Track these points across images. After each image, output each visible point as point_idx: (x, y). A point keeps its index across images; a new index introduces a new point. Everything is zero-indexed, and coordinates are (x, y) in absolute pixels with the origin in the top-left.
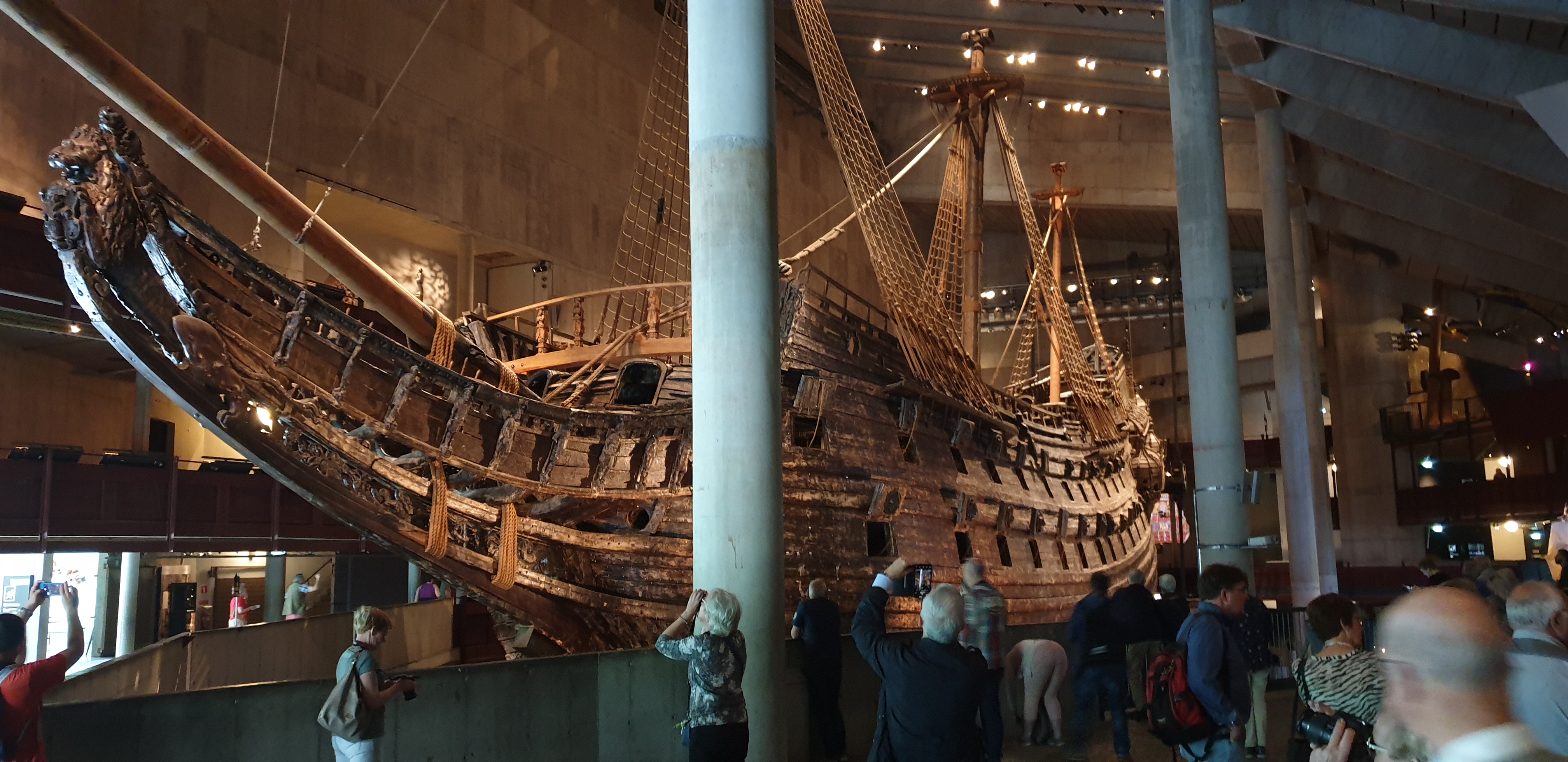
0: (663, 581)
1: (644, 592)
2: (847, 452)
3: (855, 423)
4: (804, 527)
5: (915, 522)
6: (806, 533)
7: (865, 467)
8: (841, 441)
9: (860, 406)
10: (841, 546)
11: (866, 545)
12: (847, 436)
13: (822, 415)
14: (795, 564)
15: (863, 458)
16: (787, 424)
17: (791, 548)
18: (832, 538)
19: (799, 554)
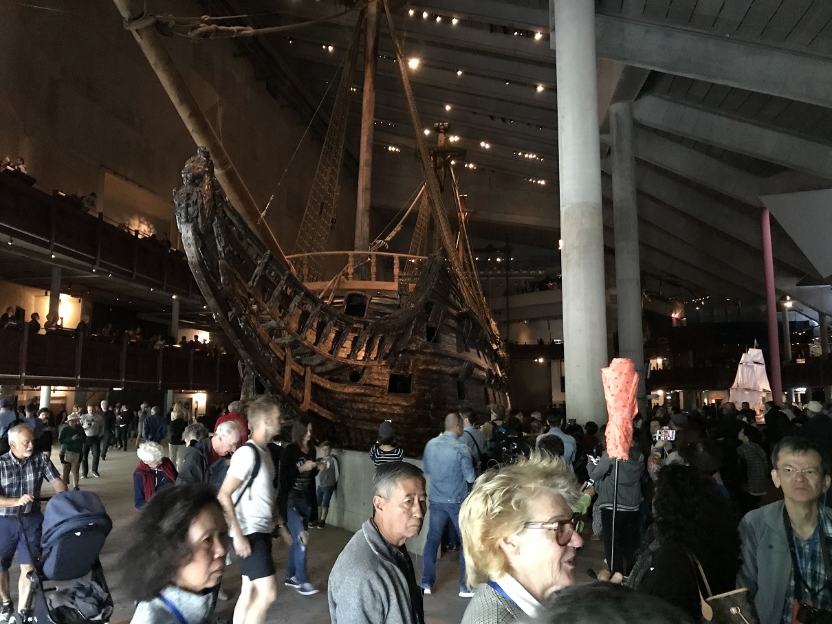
0: (364, 409)
1: (353, 416)
2: (447, 346)
3: (450, 330)
4: (433, 383)
5: (473, 382)
6: (434, 387)
7: (455, 353)
8: (445, 340)
9: (451, 322)
10: (448, 394)
11: (458, 394)
12: (447, 337)
13: (440, 326)
14: (429, 402)
15: (454, 349)
16: (425, 330)
17: (427, 394)
18: (445, 390)
19: (430, 397)
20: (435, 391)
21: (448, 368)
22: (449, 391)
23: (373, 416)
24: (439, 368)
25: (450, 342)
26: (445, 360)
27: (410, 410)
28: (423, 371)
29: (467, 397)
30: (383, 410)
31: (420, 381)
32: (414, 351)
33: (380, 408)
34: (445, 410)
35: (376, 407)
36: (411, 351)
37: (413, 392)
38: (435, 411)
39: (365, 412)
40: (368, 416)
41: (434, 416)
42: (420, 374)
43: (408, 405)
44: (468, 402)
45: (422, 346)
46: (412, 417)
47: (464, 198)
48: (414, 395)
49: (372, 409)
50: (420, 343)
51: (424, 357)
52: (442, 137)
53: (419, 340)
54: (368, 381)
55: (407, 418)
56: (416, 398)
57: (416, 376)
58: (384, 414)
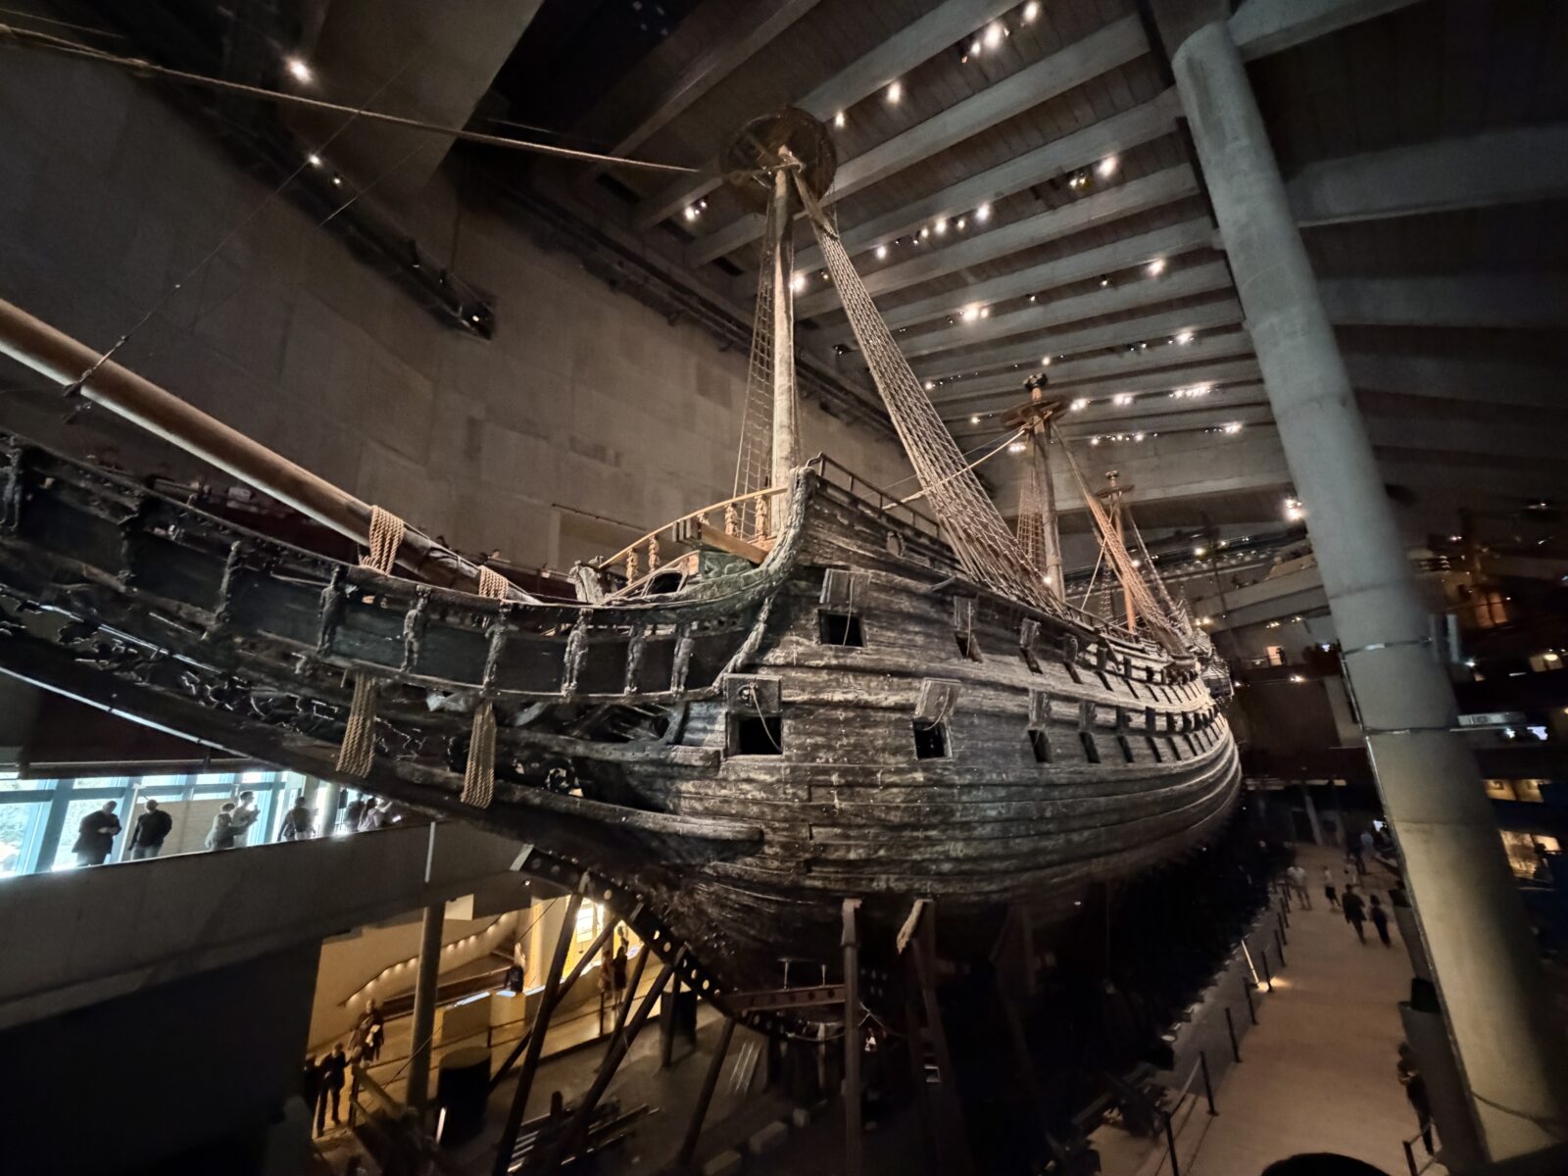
2: (889, 649)
3: (899, 620)
4: (835, 730)
5: (976, 721)
6: (839, 737)
7: (911, 665)
8: (882, 639)
9: (905, 604)
10: (883, 750)
11: (915, 748)
12: (889, 634)
13: (855, 611)
14: (827, 771)
15: (911, 656)
16: (814, 622)
17: (821, 754)
18: (872, 742)
19: (831, 760)
20: (842, 746)
21: (882, 696)
22: (885, 744)
23: (707, 805)
24: (850, 697)
25: (901, 642)
26: (874, 679)
27: (781, 791)
28: (807, 707)
29: (950, 754)
30: (724, 792)
31: (801, 727)
32: (783, 666)
33: (717, 789)
34: (874, 786)
35: (709, 787)
36: (776, 667)
37: (785, 753)
38: (847, 791)
39: (691, 798)
40: (698, 806)
41: (845, 800)
42: (799, 712)
43: (774, 779)
44: (950, 763)
45: (802, 654)
46: (787, 806)
47: (1116, 476)
48: (788, 759)
49: (702, 791)
50: (801, 649)
51: (809, 677)
52: (1037, 393)
53: (798, 643)
54: (688, 736)
55: (776, 808)
56: (792, 764)
57: (789, 718)
58: (726, 800)
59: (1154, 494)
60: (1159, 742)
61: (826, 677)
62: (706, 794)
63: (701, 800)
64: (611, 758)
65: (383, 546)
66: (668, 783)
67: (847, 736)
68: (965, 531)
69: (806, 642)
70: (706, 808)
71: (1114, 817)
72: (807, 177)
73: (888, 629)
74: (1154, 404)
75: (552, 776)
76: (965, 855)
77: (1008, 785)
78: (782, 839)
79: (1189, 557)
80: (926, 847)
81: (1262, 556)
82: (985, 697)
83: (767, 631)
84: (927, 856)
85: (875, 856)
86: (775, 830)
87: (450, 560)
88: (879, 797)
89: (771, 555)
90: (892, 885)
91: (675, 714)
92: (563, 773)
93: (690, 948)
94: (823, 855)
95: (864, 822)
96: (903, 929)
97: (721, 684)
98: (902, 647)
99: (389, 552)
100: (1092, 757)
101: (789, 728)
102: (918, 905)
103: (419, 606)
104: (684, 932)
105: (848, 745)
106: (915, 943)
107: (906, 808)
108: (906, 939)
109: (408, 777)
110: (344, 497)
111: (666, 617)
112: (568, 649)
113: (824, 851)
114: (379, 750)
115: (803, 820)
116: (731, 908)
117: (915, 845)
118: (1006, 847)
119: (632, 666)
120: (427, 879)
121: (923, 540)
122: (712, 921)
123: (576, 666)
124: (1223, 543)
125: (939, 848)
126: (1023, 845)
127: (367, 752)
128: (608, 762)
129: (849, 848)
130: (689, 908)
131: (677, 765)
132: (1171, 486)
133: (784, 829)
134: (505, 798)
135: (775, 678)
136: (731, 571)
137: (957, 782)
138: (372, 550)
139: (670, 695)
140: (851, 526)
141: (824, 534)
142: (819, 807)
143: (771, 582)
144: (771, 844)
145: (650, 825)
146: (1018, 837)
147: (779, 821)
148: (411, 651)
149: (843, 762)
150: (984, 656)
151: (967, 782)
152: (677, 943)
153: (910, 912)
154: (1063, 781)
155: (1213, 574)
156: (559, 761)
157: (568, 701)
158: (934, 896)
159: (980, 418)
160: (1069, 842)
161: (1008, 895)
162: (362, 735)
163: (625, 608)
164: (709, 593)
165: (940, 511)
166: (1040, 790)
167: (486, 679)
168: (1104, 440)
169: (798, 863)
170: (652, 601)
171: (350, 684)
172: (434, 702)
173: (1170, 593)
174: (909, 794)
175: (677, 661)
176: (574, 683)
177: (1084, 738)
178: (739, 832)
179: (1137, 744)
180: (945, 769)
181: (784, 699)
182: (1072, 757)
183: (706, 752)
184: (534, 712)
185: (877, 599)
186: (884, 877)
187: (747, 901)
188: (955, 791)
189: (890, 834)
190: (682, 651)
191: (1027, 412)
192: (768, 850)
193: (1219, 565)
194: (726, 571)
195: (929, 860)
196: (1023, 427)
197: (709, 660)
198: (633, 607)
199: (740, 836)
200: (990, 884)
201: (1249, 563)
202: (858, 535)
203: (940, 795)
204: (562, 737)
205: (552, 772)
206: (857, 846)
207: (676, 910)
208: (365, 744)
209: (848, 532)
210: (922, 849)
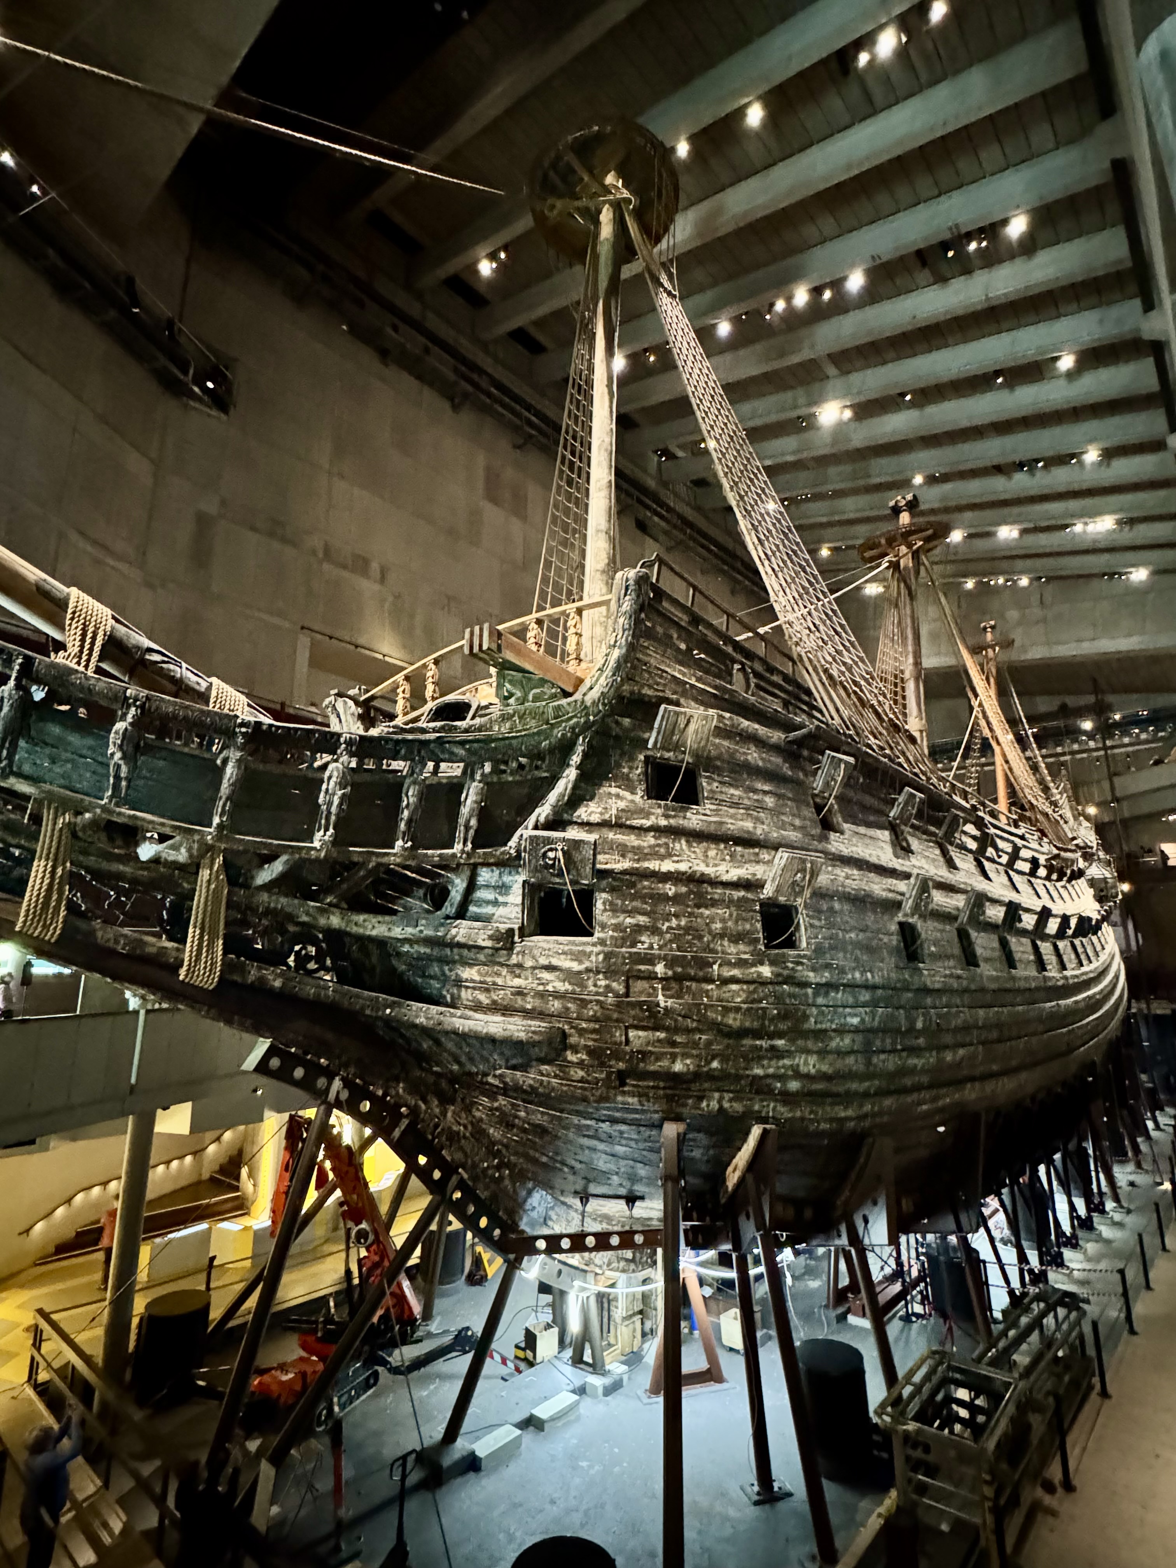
2: (732, 811)
3: (745, 776)
4: (660, 908)
5: (837, 906)
6: (667, 917)
7: (759, 832)
8: (723, 797)
9: (753, 755)
10: (722, 936)
11: (761, 935)
12: (732, 791)
13: (690, 761)
14: (650, 960)
15: (758, 820)
16: (639, 770)
17: (643, 939)
18: (707, 924)
19: (656, 946)
20: (670, 928)
21: (722, 868)
22: (724, 928)
23: (496, 998)
24: (683, 867)
25: (746, 802)
26: (713, 846)
27: (590, 983)
28: (628, 877)
29: (804, 944)
30: (517, 982)
31: (619, 902)
32: (598, 825)
33: (508, 978)
34: (711, 981)
35: (498, 974)
36: (588, 825)
37: (597, 935)
38: (674, 985)
39: (474, 988)
40: (483, 998)
41: (671, 997)
42: (615, 884)
43: (582, 967)
44: (804, 956)
45: (623, 810)
46: (598, 1002)
47: (993, 627)
48: (602, 942)
49: (489, 979)
50: (622, 804)
51: (631, 840)
52: (905, 518)
53: (618, 796)
54: (473, 909)
55: (584, 1003)
56: (606, 949)
57: (604, 891)
58: (520, 992)
59: (1036, 653)
60: (1045, 947)
61: (652, 841)
62: (494, 984)
63: (487, 990)
64: (374, 933)
65: (83, 640)
66: (446, 968)
67: (676, 916)
68: (826, 671)
69: (627, 795)
70: (494, 1002)
71: (995, 1034)
72: (639, 214)
73: (731, 785)
74: (1045, 541)
75: (298, 953)
76: (818, 1071)
77: (874, 987)
78: (590, 1043)
79: (1074, 733)
80: (771, 1059)
81: (1161, 734)
82: (847, 877)
83: (581, 778)
84: (771, 1071)
85: (705, 1069)
86: (581, 1032)
87: (171, 667)
88: (715, 994)
89: (587, 683)
90: (726, 1105)
91: (457, 881)
92: (312, 950)
93: (465, 1176)
94: (642, 1065)
95: (695, 1025)
96: (735, 1161)
97: (519, 844)
98: (747, 809)
99: (91, 650)
100: (970, 959)
101: (604, 903)
102: (756, 1131)
103: (129, 718)
104: (459, 1156)
105: (679, 927)
106: (750, 1179)
107: (749, 1010)
108: (738, 1174)
109: (111, 944)
110: (32, 573)
111: (452, 753)
112: (324, 787)
113: (643, 1060)
114: (72, 907)
115: (618, 1021)
116: (519, 1128)
117: (756, 1055)
118: (869, 1063)
119: (406, 814)
120: (133, 1080)
121: (775, 678)
122: (494, 1144)
123: (334, 809)
124: (1117, 717)
125: (787, 1062)
126: (888, 1062)
127: (57, 909)
128: (370, 939)
129: (673, 1058)
130: (465, 1127)
131: (460, 945)
132: (1058, 643)
133: (594, 1031)
134: (237, 978)
135: (591, 837)
136: (536, 699)
137: (814, 981)
138: (69, 645)
139: (454, 855)
140: (689, 650)
141: (654, 658)
142: (640, 1004)
143: (587, 715)
144: (575, 1050)
145: (421, 1020)
146: (884, 1052)
147: (589, 1020)
148: (117, 777)
149: (671, 950)
150: (846, 826)
151: (824, 980)
152: (449, 1170)
153: (744, 1140)
154: (937, 986)
155: (1102, 753)
156: (306, 935)
157: (323, 854)
158: (776, 1120)
159: (830, 549)
160: (940, 1061)
161: (867, 1123)
162: (51, 885)
163: (400, 737)
164: (508, 725)
165: (797, 644)
166: (910, 995)
167: (216, 820)
168: (979, 584)
169: (609, 1074)
170: (434, 730)
171: (37, 819)
172: (146, 851)
173: (1050, 774)
174: (755, 991)
175: (465, 810)
176: (331, 831)
177: (963, 935)
178: (534, 1032)
179: (1021, 947)
180: (798, 963)
181: (598, 866)
182: (948, 957)
183: (498, 930)
184: (278, 867)
185: (717, 746)
186: (717, 1095)
187: (537, 1119)
188: (810, 991)
189: (726, 1041)
190: (471, 797)
191: (892, 542)
192: (571, 1057)
193: (1109, 743)
194: (530, 697)
195: (775, 1077)
196: (887, 559)
197: (505, 814)
198: (410, 737)
199: (537, 1038)
200: (846, 1108)
201: (1147, 742)
202: (698, 664)
203: (792, 996)
204: (312, 904)
205: (297, 948)
206: (685, 1056)
207: (450, 1128)
208: (55, 897)
209: (685, 659)
210: (765, 1062)
